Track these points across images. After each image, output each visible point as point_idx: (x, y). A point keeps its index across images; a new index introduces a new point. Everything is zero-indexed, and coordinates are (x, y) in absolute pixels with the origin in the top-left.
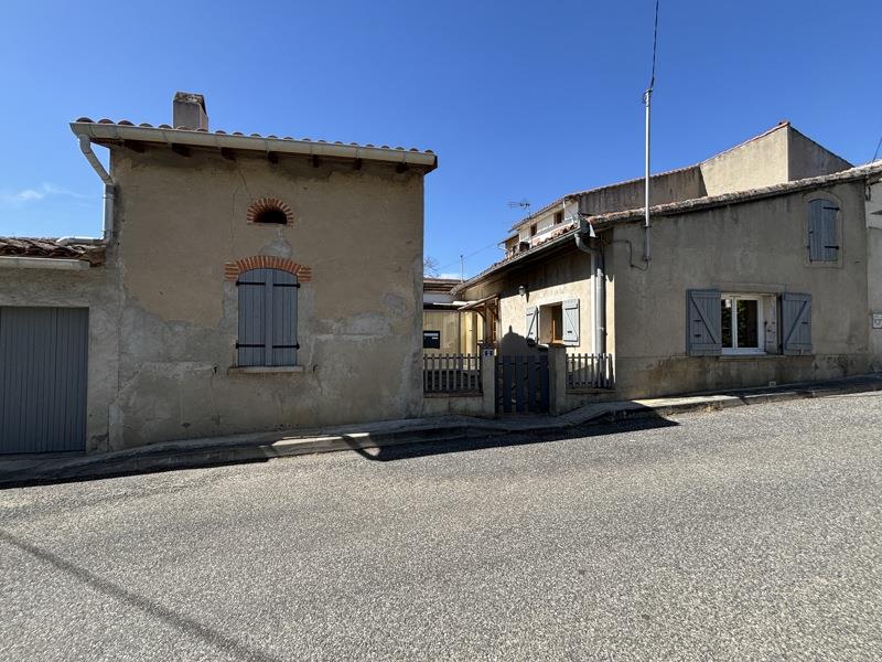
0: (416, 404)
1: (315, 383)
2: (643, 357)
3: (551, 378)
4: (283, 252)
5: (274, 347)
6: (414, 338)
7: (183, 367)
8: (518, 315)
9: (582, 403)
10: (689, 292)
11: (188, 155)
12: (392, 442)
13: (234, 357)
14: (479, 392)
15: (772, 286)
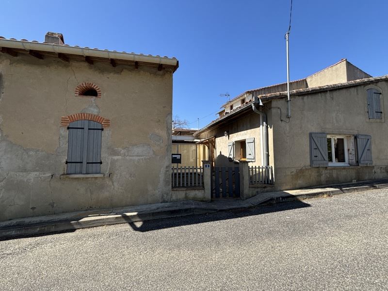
0: (167, 194)
1: (110, 183)
2: (288, 168)
3: (241, 179)
4: (94, 111)
5: (87, 163)
6: (166, 158)
7: (33, 175)
8: (224, 146)
9: (257, 192)
10: (311, 134)
11: (42, 58)
12: (151, 218)
13: (64, 168)
14: (202, 187)
15: (351, 131)
